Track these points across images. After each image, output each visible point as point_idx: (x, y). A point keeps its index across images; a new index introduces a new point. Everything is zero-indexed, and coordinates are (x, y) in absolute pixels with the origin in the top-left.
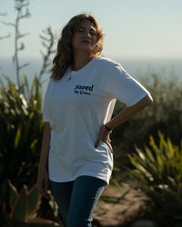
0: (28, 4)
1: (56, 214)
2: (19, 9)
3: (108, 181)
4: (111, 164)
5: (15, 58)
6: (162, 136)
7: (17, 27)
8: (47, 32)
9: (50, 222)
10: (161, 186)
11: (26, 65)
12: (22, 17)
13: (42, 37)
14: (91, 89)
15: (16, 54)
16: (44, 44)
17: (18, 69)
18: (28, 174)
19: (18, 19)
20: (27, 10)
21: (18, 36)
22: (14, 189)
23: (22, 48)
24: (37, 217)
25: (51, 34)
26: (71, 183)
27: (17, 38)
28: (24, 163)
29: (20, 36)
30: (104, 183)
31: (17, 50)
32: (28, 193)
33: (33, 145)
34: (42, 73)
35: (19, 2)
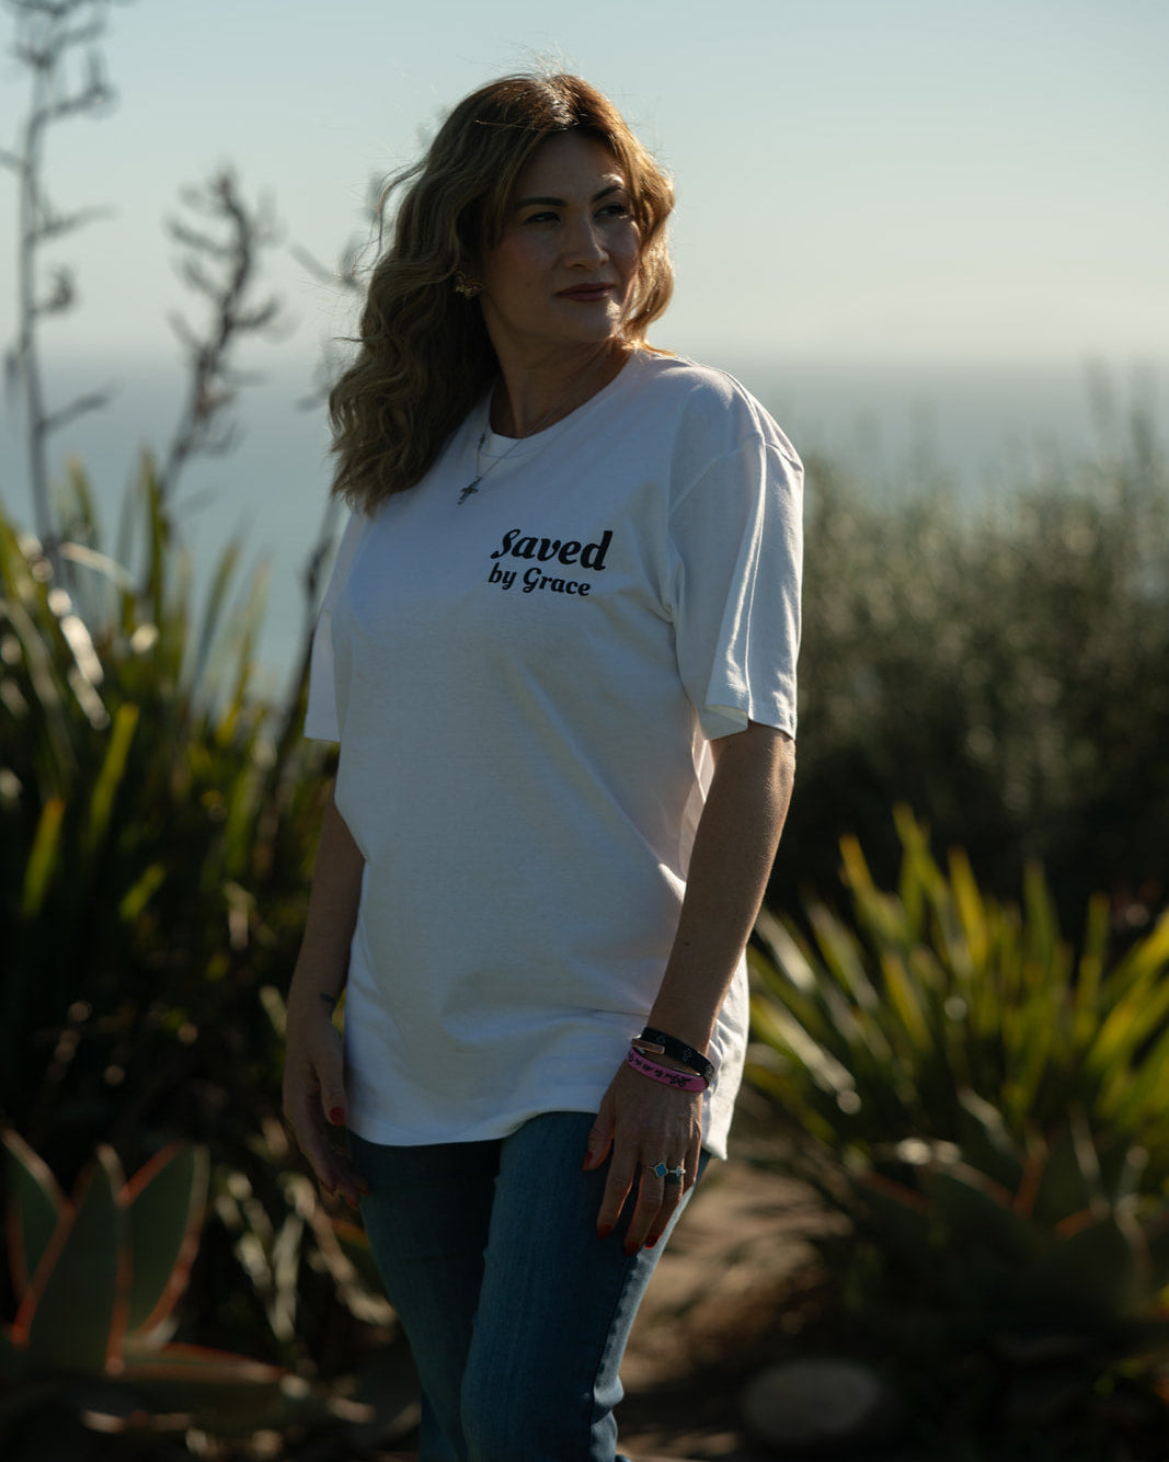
0: (93, 31)
1: (282, 1319)
2: (43, 61)
5: (21, 364)
6: (913, 837)
7: (28, 171)
8: (211, 200)
9: (256, 1372)
10: (914, 1151)
11: (92, 403)
12: (65, 108)
13: (180, 233)
15: (26, 341)
16: (194, 277)
17: (40, 428)
18: (114, 1074)
19: (36, 124)
20: (94, 66)
21: (40, 227)
22: (38, 1169)
23: (64, 297)
24: (175, 1340)
25: (233, 210)
27: (30, 241)
28: (79, 1010)
29: (54, 228)
31: (30, 313)
32: (122, 1195)
33: (134, 901)
34: (182, 451)
35: (40, 19)
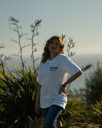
2: (33, 31)
3: (64, 108)
4: (66, 101)
5: (32, 56)
11: (37, 59)
12: (35, 35)
14: (57, 68)
23: (36, 50)
26: (48, 108)
27: (33, 46)
30: (62, 108)
31: (33, 52)
35: (33, 28)
